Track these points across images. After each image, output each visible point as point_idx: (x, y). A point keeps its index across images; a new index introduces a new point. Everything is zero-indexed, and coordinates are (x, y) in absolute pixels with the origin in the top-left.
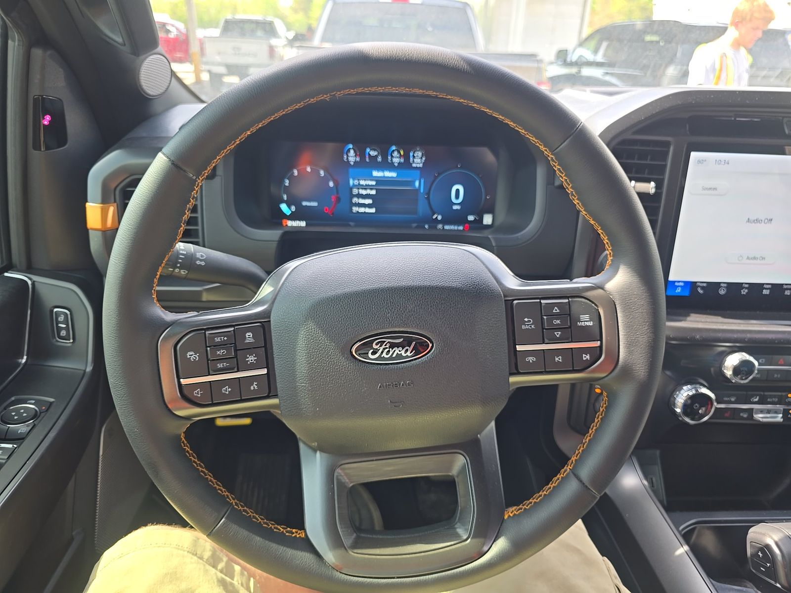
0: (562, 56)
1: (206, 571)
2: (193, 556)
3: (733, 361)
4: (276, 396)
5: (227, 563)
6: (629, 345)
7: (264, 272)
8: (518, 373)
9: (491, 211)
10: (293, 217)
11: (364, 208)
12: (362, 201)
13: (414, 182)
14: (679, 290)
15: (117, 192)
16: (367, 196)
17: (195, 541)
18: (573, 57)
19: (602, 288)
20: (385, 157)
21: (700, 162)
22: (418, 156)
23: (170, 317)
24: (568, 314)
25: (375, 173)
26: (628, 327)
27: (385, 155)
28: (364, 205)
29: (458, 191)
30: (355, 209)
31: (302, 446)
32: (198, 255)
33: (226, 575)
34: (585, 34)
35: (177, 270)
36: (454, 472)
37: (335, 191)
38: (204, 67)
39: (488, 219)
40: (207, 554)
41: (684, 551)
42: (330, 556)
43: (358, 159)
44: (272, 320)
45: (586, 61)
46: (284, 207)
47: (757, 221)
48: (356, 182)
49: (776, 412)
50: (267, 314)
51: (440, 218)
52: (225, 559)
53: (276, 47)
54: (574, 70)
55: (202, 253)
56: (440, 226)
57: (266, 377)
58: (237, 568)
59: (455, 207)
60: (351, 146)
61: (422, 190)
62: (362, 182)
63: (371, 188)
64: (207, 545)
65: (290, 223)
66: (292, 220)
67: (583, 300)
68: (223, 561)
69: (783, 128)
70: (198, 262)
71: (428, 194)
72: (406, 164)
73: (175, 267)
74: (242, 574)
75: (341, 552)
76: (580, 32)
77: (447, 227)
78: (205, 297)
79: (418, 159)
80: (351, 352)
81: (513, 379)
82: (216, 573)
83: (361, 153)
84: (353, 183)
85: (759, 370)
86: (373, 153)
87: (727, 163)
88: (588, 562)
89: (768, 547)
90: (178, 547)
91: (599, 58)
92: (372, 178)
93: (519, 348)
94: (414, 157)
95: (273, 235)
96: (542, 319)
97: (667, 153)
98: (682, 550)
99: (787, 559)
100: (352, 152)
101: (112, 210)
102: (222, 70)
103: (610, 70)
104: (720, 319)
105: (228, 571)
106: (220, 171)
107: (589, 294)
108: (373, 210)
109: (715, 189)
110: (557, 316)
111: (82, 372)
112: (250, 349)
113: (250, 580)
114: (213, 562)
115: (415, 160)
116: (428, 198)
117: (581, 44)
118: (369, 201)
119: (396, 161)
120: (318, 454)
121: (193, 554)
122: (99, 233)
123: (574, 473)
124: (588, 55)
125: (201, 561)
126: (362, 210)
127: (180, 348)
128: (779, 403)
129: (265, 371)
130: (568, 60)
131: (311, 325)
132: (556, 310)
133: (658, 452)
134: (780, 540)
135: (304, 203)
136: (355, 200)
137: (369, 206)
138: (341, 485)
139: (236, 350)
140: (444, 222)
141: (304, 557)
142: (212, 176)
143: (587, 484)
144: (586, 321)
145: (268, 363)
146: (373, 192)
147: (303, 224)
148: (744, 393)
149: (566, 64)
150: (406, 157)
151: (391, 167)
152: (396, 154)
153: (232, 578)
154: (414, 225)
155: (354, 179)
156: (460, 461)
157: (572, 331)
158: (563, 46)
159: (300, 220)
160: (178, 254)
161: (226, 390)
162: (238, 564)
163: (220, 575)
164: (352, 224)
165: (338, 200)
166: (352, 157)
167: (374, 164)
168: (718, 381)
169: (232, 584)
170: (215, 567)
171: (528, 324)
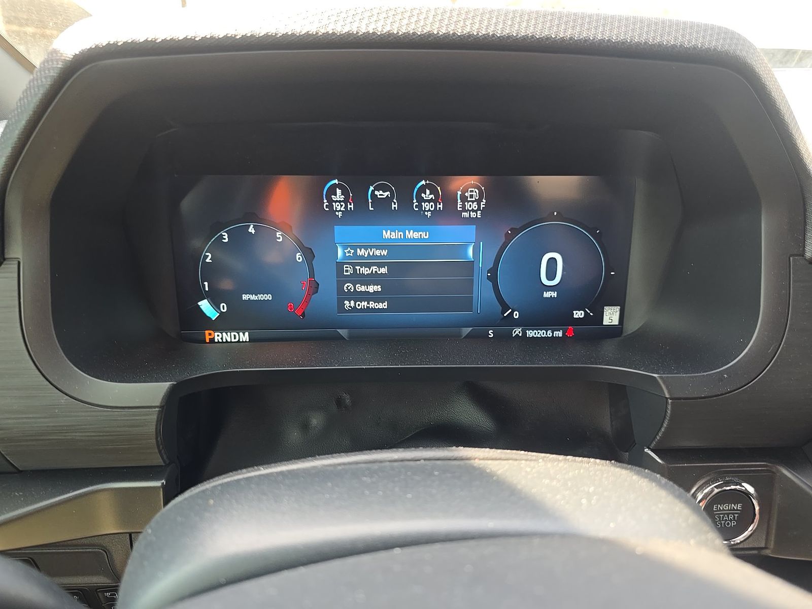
9: (618, 300)
10: (222, 324)
11: (367, 300)
12: (361, 288)
13: (465, 247)
16: (372, 279)
20: (405, 200)
22: (471, 196)
25: (388, 233)
27: (405, 197)
28: (366, 296)
29: (552, 263)
30: (349, 304)
39: (611, 316)
43: (351, 206)
46: (205, 305)
48: (349, 252)
51: (516, 315)
56: (518, 331)
59: (547, 295)
60: (336, 182)
61: (480, 264)
62: (362, 252)
63: (379, 261)
65: (219, 336)
66: (221, 330)
71: (494, 270)
72: (449, 214)
77: (530, 334)
79: (472, 202)
83: (356, 194)
84: (344, 255)
86: (381, 194)
92: (381, 243)
94: (464, 197)
100: (339, 192)
108: (383, 305)
115: (467, 205)
118: (375, 288)
119: (429, 208)
126: (362, 305)
135: (247, 297)
136: (348, 286)
137: (375, 297)
140: (526, 322)
146: (383, 270)
147: (243, 337)
150: (449, 199)
151: (418, 220)
152: (426, 194)
154: (465, 332)
155: (345, 246)
159: (238, 329)
165: (313, 286)
166: (339, 203)
167: (384, 214)
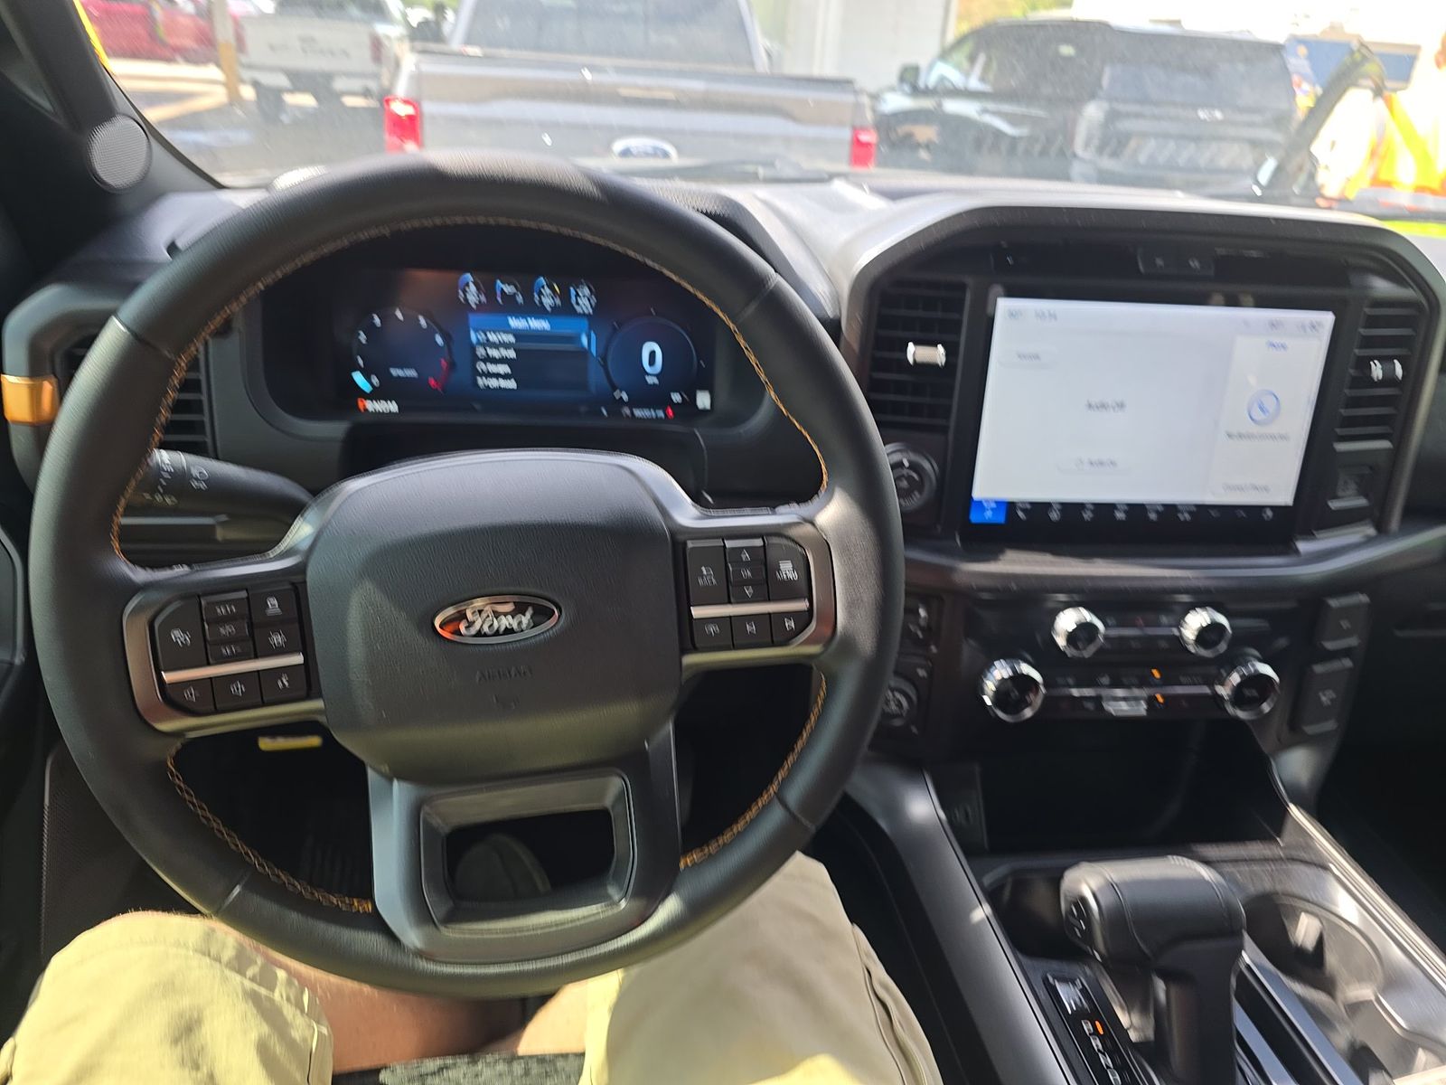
0: (909, 77)
1: (225, 980)
2: (203, 958)
3: (1067, 621)
4: (319, 695)
5: (263, 969)
6: (851, 605)
7: (306, 492)
8: (695, 649)
9: (707, 385)
10: (375, 395)
11: (497, 378)
12: (493, 368)
13: (579, 337)
14: (988, 515)
15: (58, 360)
16: (503, 361)
17: (209, 935)
18: (930, 79)
19: (813, 523)
20: (528, 295)
21: (1012, 315)
22: (583, 294)
23: (140, 575)
24: (763, 563)
25: (515, 323)
26: (850, 579)
27: (528, 291)
28: (497, 376)
29: (652, 354)
30: (481, 382)
31: (371, 774)
32: (195, 472)
33: (260, 984)
34: (951, 37)
35: (158, 498)
36: (608, 801)
37: (446, 348)
38: (247, 74)
39: (703, 400)
40: (228, 953)
41: (984, 916)
42: (412, 937)
43: (483, 299)
44: (308, 580)
45: (952, 87)
46: (358, 378)
47: (1103, 406)
48: (482, 337)
49: (1136, 699)
50: (300, 569)
51: (625, 397)
52: (260, 961)
53: (388, 38)
54: (927, 103)
55: (200, 467)
56: (626, 411)
57: (302, 669)
58: (281, 974)
59: (650, 380)
60: (469, 277)
61: (593, 350)
62: (492, 337)
63: (507, 346)
64: (228, 937)
65: (372, 406)
66: (373, 399)
67: (784, 542)
68: (256, 963)
69: (1137, 263)
70: (195, 484)
71: (604, 359)
72: (565, 309)
73: (153, 491)
74: (289, 983)
75: (430, 929)
76: (944, 32)
77: (638, 413)
78: (220, 534)
79: (584, 300)
80: (433, 624)
81: (690, 659)
82: (243, 984)
83: (487, 288)
84: (478, 339)
85: (1106, 638)
86: (509, 289)
87: (1053, 316)
88: (828, 935)
89: (1084, 900)
90: (178, 944)
91: (974, 83)
92: (508, 330)
93: (697, 612)
94: (577, 295)
95: (333, 430)
96: (727, 567)
97: (962, 301)
98: (981, 913)
99: (1105, 916)
100: (472, 288)
101: (48, 388)
102: (282, 81)
103: (991, 106)
104: (1048, 558)
105: (267, 980)
106: (238, 324)
107: (794, 532)
108: (511, 384)
109: (1037, 357)
110: (747, 565)
111: (6, 666)
112: (275, 624)
113: (302, 993)
114: (239, 965)
115: (580, 301)
116: (605, 367)
117: (945, 55)
118: (504, 369)
119: (548, 302)
120: (396, 783)
121: (204, 954)
122: (28, 430)
123: (780, 797)
124: (954, 76)
125: (218, 964)
126: (493, 383)
127: (160, 626)
128: (1140, 686)
129: (298, 659)
130: (921, 84)
131: (369, 586)
132: (746, 556)
133: (977, 769)
134: (1100, 889)
135: (395, 372)
136: (481, 366)
137: (506, 377)
138: (431, 831)
139: (251, 626)
140: (633, 403)
141: (370, 942)
142: (225, 330)
143: (796, 813)
144: (787, 570)
145: (306, 646)
146: (511, 354)
147: (392, 407)
148: (1087, 672)
149: (916, 91)
150: (565, 296)
151: (539, 312)
152: (547, 291)
153: (272, 988)
154: (583, 409)
155: (476, 331)
156: (615, 786)
157: (770, 587)
158: (911, 60)
159: (387, 400)
160: (159, 469)
161: (238, 689)
162: (281, 966)
163: (248, 984)
164: (477, 406)
165: (452, 365)
166: (473, 296)
167: (511, 307)
168: (1045, 654)
169: (272, 1001)
170: (241, 972)
171: (707, 576)
